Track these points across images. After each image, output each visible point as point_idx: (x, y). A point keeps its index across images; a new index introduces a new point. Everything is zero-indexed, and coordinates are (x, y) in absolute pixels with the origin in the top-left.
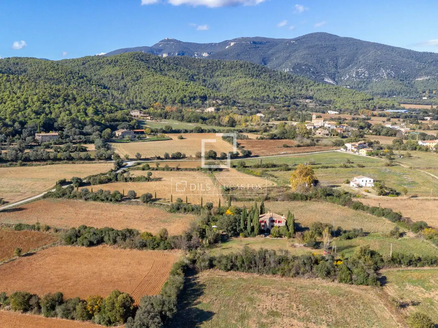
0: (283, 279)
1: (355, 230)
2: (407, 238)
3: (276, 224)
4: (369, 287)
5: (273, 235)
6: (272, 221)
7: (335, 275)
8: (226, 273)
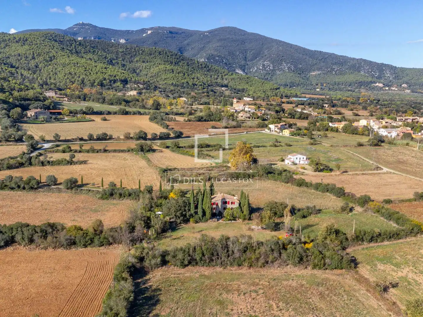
0: (251, 270)
1: (308, 208)
5: (227, 218)
6: (225, 202)
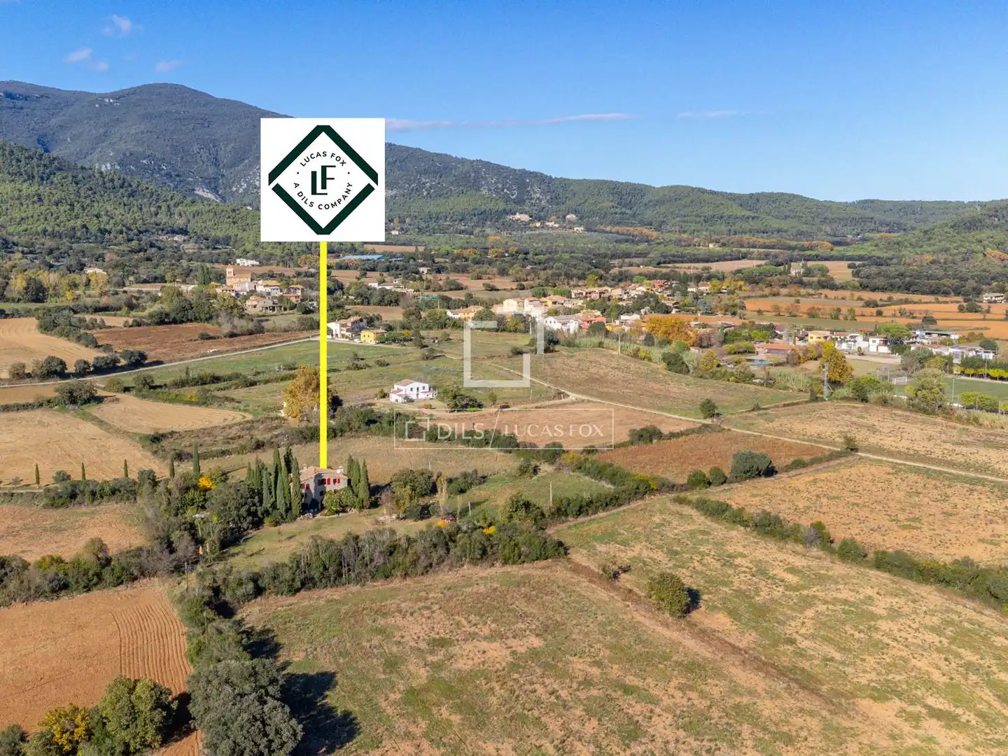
0: (408, 581)
1: (465, 475)
2: (544, 474)
3: (329, 488)
4: (550, 560)
5: (330, 510)
6: (321, 482)
7: (493, 554)
8: (292, 598)
